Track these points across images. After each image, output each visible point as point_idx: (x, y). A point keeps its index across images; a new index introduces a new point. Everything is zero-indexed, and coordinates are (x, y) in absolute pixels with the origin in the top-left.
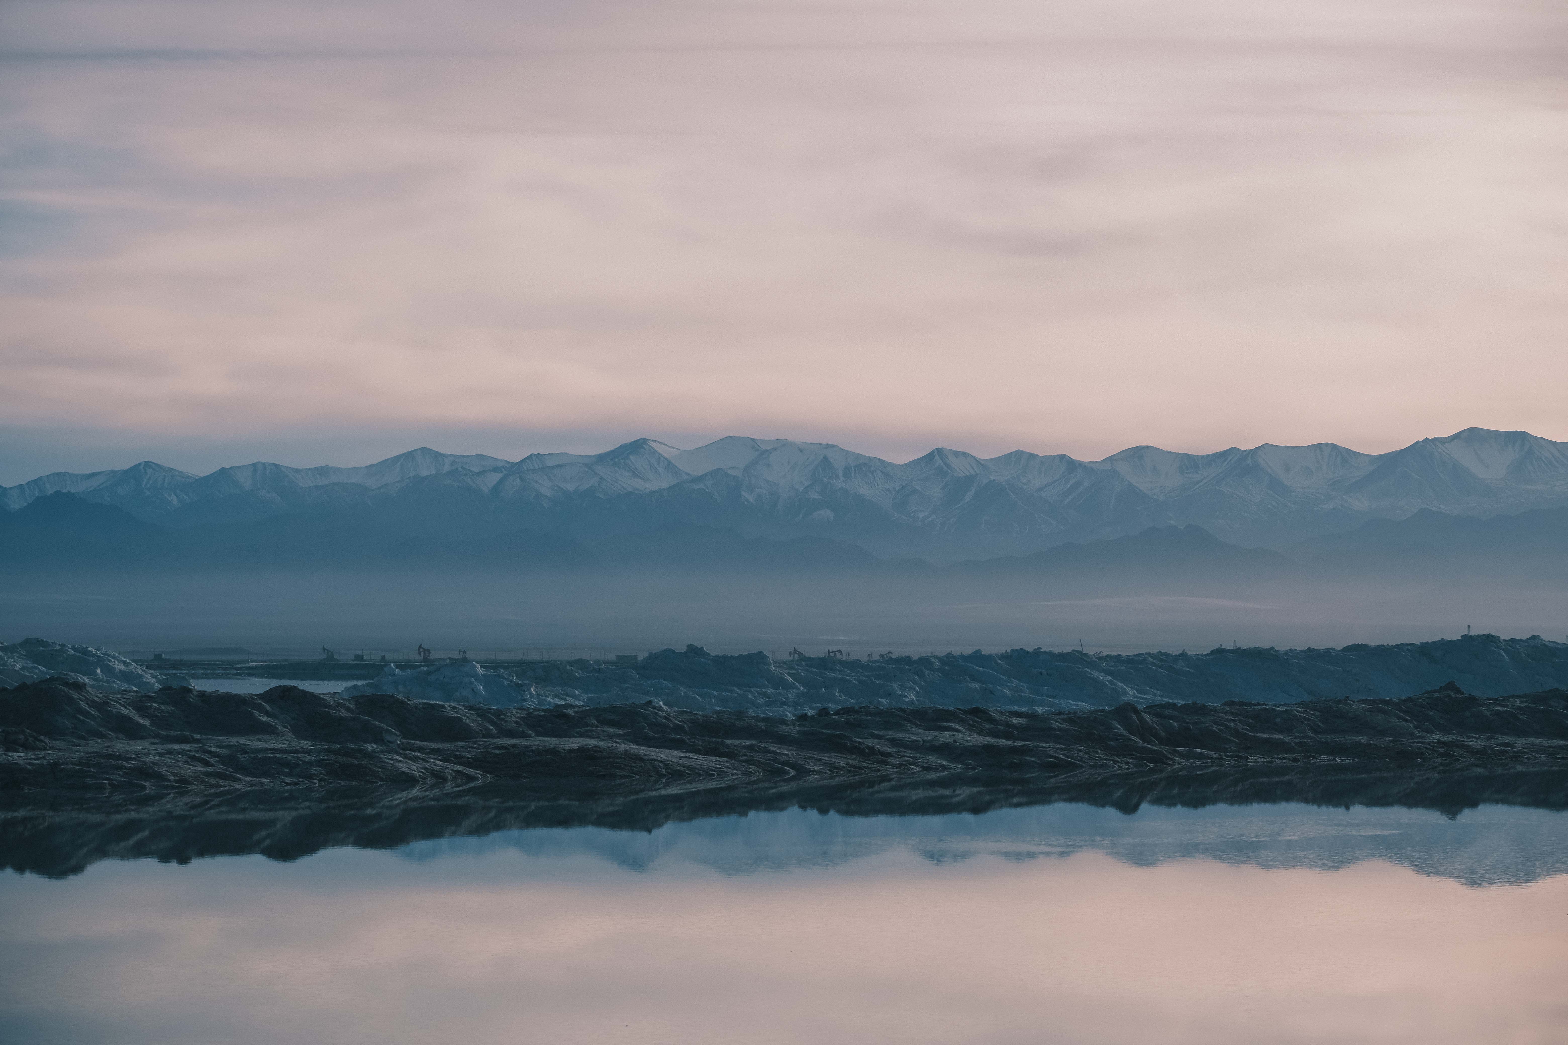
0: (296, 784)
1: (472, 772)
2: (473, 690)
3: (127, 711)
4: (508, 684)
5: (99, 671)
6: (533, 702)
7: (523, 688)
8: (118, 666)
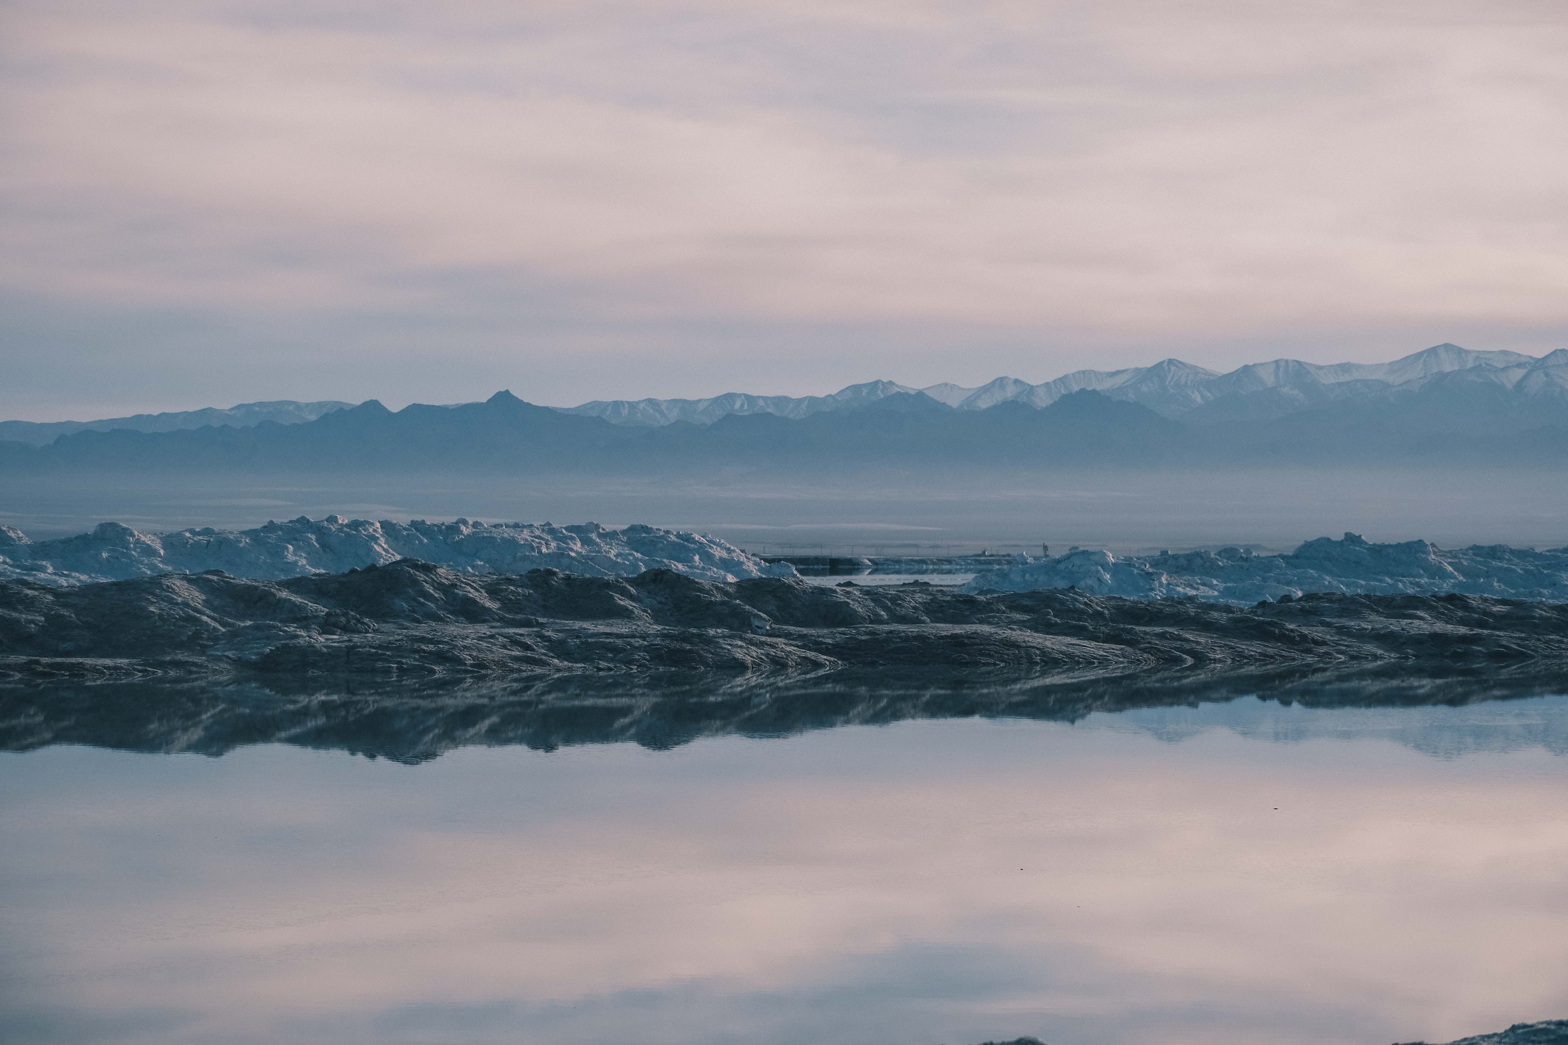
0: (610, 669)
1: (822, 658)
2: (1099, 579)
3: (477, 594)
4: (1138, 573)
5: (697, 558)
6: (1161, 592)
7: (1153, 577)
8: (718, 553)
